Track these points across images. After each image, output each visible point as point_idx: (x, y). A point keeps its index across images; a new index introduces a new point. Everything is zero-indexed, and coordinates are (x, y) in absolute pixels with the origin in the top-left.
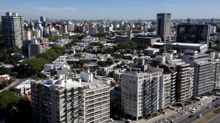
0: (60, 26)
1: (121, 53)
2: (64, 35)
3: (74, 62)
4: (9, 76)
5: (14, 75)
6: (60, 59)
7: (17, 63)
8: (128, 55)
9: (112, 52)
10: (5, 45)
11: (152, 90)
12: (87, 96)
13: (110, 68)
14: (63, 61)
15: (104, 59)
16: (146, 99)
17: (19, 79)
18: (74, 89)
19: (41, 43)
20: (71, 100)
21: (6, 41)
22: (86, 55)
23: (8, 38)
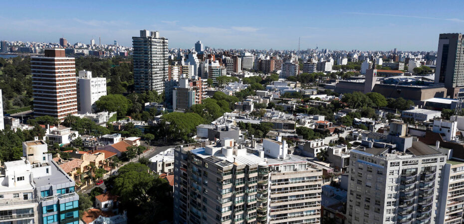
0: (228, 58)
1: (348, 114)
2: (235, 75)
3: (251, 125)
4: (140, 140)
5: (148, 139)
6: (226, 118)
7: (154, 119)
8: (364, 120)
9: (329, 112)
10: (136, 89)
11: (420, 194)
12: (273, 185)
13: (322, 143)
14: (231, 122)
15: (310, 124)
16: (404, 213)
17: (155, 147)
18: (250, 167)
19: (194, 87)
20: (243, 189)
21: (138, 81)
22: (273, 113)
23: (142, 76)
